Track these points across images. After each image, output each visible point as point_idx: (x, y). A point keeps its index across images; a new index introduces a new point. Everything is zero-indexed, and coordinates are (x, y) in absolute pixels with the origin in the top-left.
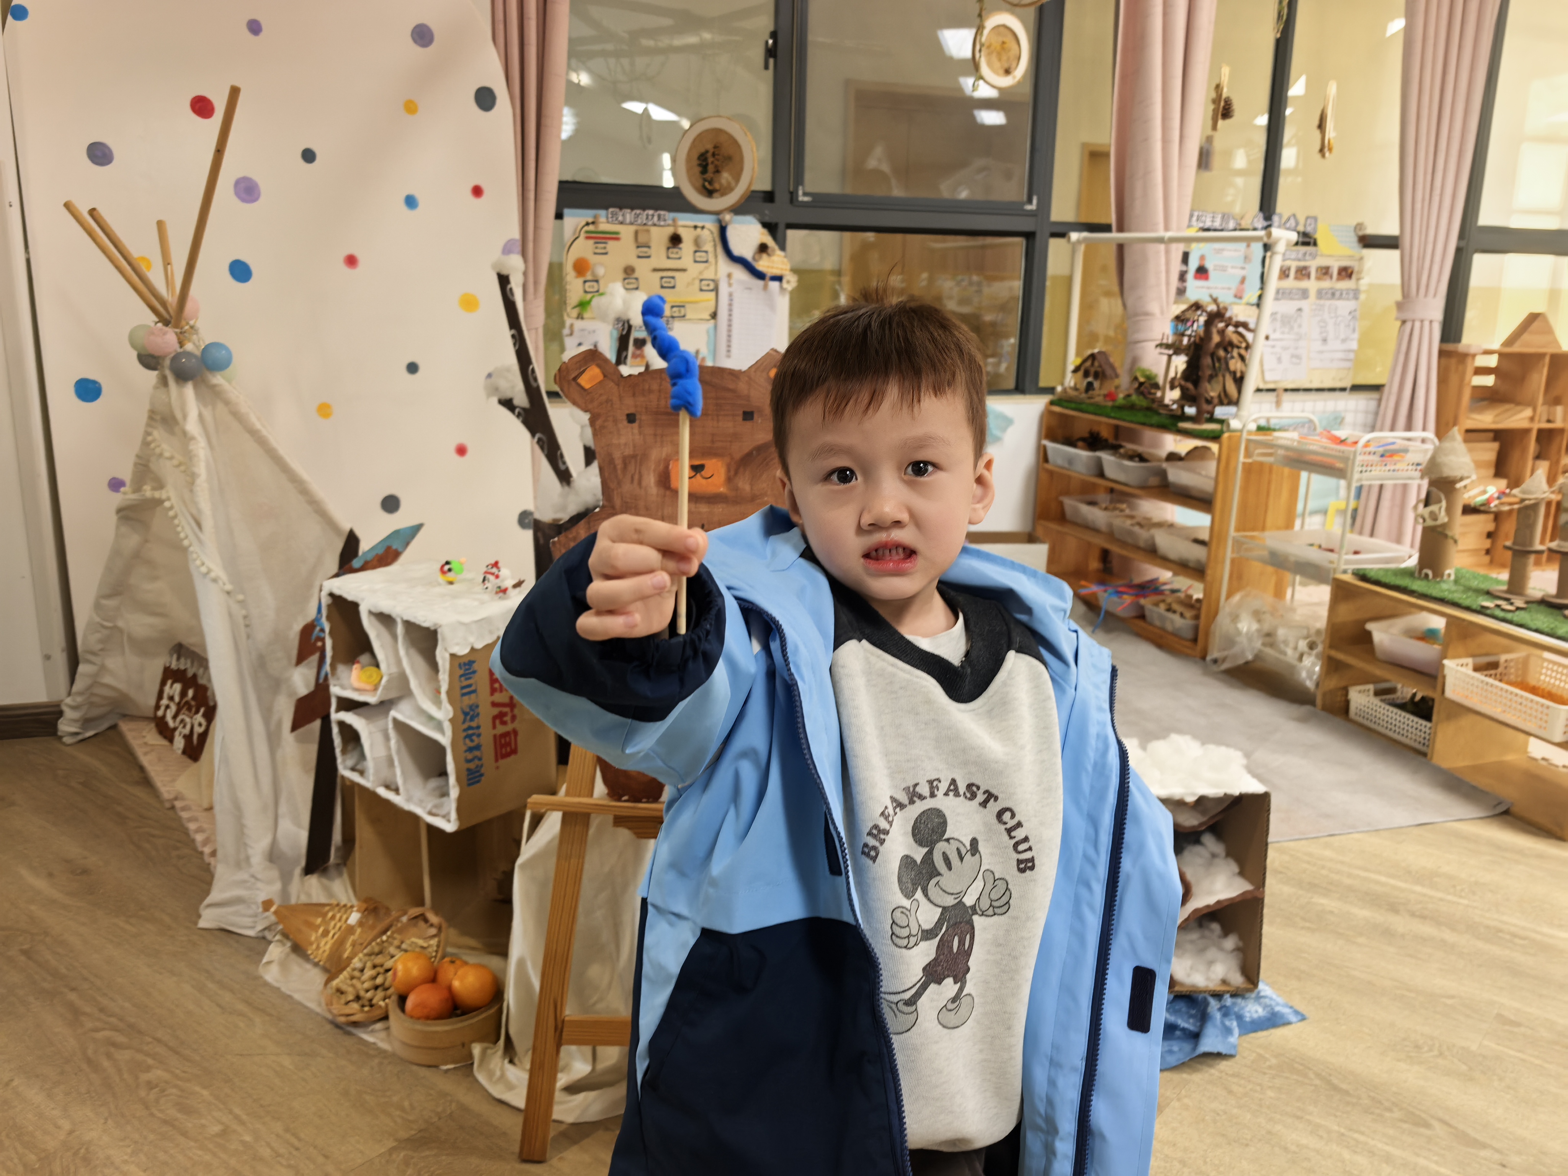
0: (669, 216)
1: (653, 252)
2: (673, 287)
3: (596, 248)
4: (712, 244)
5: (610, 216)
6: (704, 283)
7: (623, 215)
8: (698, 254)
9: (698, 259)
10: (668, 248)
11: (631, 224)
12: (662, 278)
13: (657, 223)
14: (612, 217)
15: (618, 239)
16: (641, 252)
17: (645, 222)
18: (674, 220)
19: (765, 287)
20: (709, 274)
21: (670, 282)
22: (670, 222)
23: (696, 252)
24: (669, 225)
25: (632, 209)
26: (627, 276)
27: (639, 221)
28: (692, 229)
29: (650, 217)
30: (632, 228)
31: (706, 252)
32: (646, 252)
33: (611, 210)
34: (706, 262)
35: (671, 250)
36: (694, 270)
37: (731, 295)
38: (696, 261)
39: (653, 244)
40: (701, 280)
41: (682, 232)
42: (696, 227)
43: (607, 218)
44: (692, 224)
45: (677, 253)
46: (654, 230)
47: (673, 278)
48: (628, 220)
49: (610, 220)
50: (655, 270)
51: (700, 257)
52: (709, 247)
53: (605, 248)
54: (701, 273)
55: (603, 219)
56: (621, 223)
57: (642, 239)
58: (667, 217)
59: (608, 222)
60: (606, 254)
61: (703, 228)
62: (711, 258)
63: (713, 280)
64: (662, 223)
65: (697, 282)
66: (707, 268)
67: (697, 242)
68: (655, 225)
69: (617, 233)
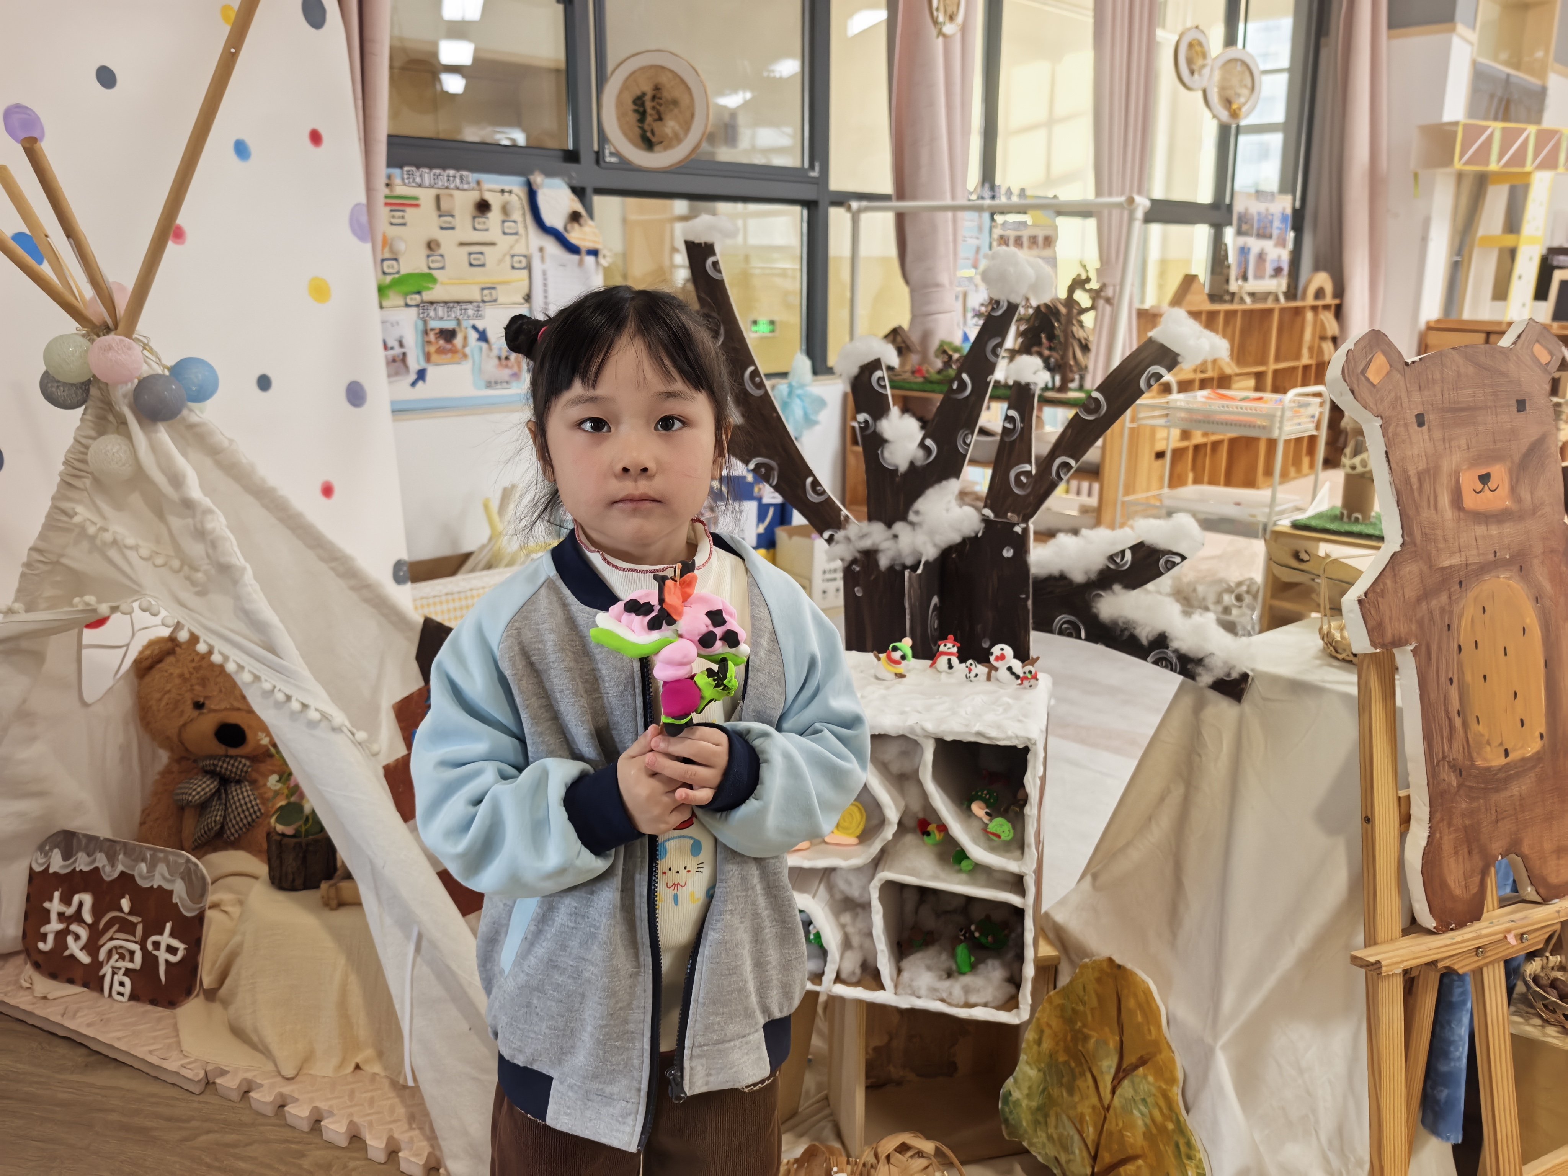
0: (472, 177)
1: (457, 222)
2: (483, 265)
3: (393, 217)
4: (520, 212)
5: (405, 176)
6: (516, 258)
7: (421, 176)
8: (506, 224)
9: (507, 231)
10: (474, 218)
11: (431, 187)
12: (470, 254)
13: (461, 186)
14: (408, 178)
15: (417, 206)
16: (445, 222)
17: (446, 184)
18: (478, 183)
19: (581, 263)
20: (520, 249)
21: (478, 259)
22: (473, 185)
23: (504, 222)
24: (473, 189)
25: (431, 167)
26: (430, 253)
27: (440, 183)
28: (499, 194)
29: (451, 179)
30: (433, 192)
31: (514, 222)
32: (450, 223)
33: (406, 168)
34: (516, 234)
35: (477, 220)
36: (504, 242)
37: (544, 273)
38: (505, 233)
39: (457, 213)
40: (513, 256)
41: (489, 197)
42: (503, 191)
43: (403, 179)
44: (499, 187)
45: (484, 223)
46: (456, 193)
47: (481, 253)
48: (427, 182)
49: (406, 181)
50: (462, 244)
51: (509, 228)
52: (517, 215)
53: (403, 217)
54: (512, 247)
55: (398, 181)
56: (420, 186)
57: (444, 206)
58: (470, 180)
59: (405, 184)
60: (404, 224)
61: (510, 192)
62: (521, 230)
63: (525, 256)
64: (466, 186)
65: (508, 258)
66: (517, 241)
67: (505, 210)
68: (458, 189)
69: (416, 198)
